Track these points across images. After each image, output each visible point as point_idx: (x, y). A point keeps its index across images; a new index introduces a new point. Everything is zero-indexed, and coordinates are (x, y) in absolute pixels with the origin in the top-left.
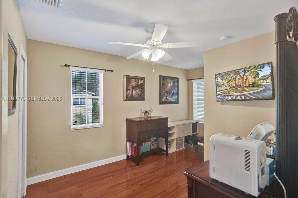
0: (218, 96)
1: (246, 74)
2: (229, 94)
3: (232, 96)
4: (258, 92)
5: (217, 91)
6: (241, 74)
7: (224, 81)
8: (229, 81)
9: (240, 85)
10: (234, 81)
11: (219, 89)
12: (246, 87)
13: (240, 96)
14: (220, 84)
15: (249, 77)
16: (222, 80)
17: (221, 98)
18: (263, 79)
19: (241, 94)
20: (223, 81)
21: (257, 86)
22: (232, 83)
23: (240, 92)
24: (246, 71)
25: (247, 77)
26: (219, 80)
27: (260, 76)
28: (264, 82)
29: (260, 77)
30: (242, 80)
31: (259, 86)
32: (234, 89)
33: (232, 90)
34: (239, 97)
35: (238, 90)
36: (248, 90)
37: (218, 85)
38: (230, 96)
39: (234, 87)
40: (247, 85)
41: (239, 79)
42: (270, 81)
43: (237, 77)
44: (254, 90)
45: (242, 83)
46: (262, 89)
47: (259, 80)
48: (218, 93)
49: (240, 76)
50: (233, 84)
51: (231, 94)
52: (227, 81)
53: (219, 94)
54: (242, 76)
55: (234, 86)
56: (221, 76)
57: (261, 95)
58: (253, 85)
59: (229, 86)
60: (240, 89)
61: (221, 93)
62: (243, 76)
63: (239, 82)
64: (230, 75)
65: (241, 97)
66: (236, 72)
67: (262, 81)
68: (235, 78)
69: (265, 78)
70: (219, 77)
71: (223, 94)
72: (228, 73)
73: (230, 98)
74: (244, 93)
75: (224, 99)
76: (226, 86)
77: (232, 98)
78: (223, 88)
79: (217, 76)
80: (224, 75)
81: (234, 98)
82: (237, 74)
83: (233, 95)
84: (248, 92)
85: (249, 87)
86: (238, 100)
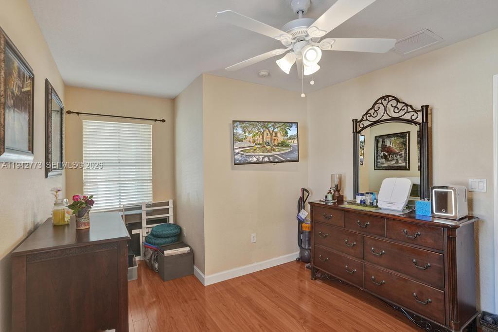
0: (236, 157)
1: (276, 130)
2: (253, 154)
3: (257, 157)
4: (287, 152)
5: (235, 147)
6: (270, 129)
7: (247, 134)
8: (254, 136)
9: (269, 143)
10: (261, 136)
11: (238, 144)
12: (274, 145)
13: (268, 156)
14: (241, 137)
15: (279, 135)
16: (245, 131)
17: (240, 159)
18: (291, 139)
19: (269, 154)
20: (245, 133)
21: (286, 146)
22: (258, 138)
23: (268, 151)
24: (276, 127)
25: (276, 133)
26: (239, 131)
27: (289, 135)
28: (291, 143)
29: (288, 137)
30: (271, 136)
31: (288, 146)
32: (260, 146)
33: (259, 148)
34: (267, 158)
35: (266, 149)
36: (277, 150)
37: (235, 139)
38: (255, 156)
39: (260, 144)
40: (276, 143)
41: (267, 135)
42: (297, 142)
43: (265, 132)
44: (283, 150)
45: (271, 141)
46: (290, 150)
47: (288, 139)
48: (236, 151)
49: (269, 132)
50: (259, 140)
51: (256, 154)
52: (251, 135)
53: (238, 153)
54: (271, 132)
55: (261, 142)
56: (243, 125)
57: (290, 157)
58: (282, 144)
59: (254, 141)
60: (268, 147)
61: (241, 151)
62: (273, 132)
63: (267, 138)
64: (256, 127)
65: (269, 159)
66: (265, 124)
67: (290, 141)
68: (263, 133)
69: (292, 138)
70: (239, 127)
71: (245, 153)
72: (253, 123)
73: (255, 159)
74: (273, 153)
75: (247, 160)
76: (249, 142)
77: (258, 160)
78: (245, 144)
79: (236, 124)
80: (248, 125)
81: (261, 159)
82: (265, 127)
83: (260, 155)
84: (277, 152)
85: (278, 146)
86: (266, 162)
